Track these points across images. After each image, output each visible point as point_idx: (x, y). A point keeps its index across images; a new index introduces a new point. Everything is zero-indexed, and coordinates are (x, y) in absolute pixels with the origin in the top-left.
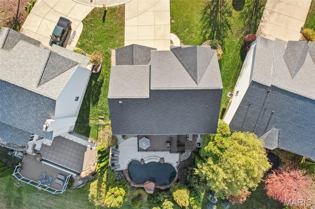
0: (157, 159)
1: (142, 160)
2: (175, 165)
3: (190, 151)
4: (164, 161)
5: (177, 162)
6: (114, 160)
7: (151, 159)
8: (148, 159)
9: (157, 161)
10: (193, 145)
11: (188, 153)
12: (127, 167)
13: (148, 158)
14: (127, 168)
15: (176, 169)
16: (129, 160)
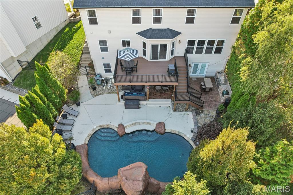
0: (150, 124)
1: (121, 126)
2: (188, 136)
3: (211, 109)
4: (165, 129)
5: (192, 132)
6: (64, 124)
7: (140, 123)
8: (133, 124)
9: (152, 128)
10: (216, 101)
11: (209, 112)
12: (88, 139)
13: (134, 122)
14: (87, 142)
15: (192, 143)
16: (95, 127)
